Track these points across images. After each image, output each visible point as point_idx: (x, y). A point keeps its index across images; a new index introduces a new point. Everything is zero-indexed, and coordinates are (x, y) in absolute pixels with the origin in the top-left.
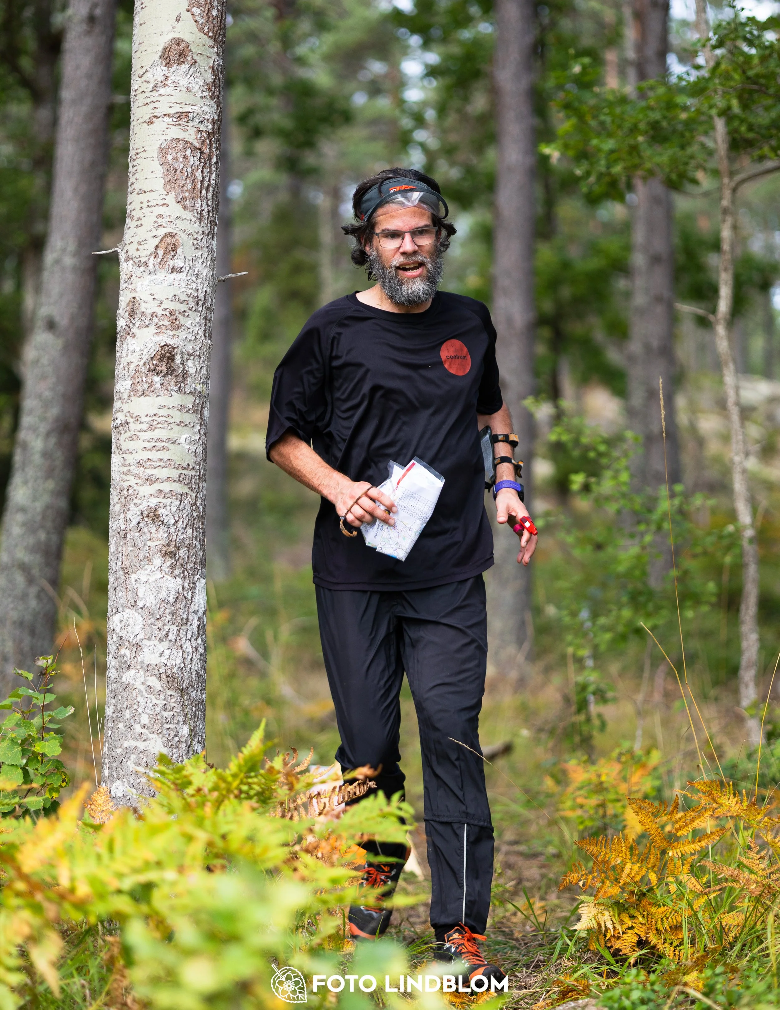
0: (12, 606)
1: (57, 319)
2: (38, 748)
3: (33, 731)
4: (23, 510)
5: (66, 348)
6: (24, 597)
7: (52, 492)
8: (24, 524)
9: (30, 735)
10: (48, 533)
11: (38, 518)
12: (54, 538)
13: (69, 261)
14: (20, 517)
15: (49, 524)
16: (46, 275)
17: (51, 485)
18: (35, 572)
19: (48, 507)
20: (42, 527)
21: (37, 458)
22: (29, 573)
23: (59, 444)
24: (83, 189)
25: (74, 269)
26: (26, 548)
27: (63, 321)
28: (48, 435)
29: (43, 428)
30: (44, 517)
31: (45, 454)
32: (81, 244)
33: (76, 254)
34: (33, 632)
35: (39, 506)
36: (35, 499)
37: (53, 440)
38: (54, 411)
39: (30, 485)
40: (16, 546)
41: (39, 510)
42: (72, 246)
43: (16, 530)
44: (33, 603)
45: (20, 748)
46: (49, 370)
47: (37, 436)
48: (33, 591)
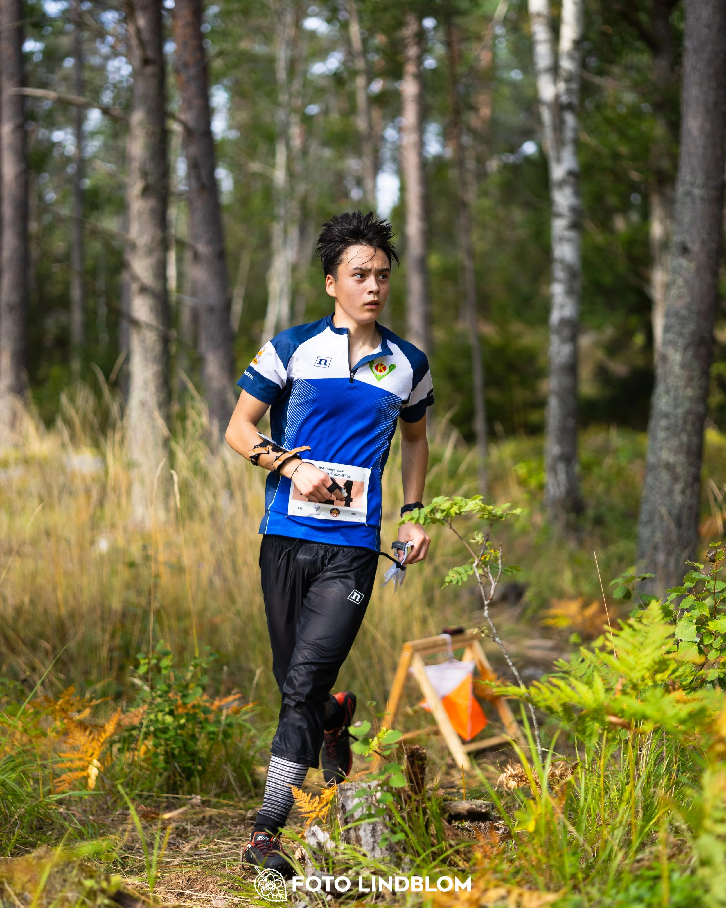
0: (659, 501)
1: (689, 245)
2: (712, 626)
3: (706, 611)
4: (667, 416)
5: (698, 270)
6: (670, 492)
7: (691, 399)
8: (667, 429)
9: (703, 615)
10: (689, 436)
11: (681, 422)
12: (695, 440)
13: (697, 192)
14: (663, 423)
15: (689, 428)
16: (678, 206)
17: (689, 392)
18: (679, 470)
19: (689, 412)
20: (684, 430)
21: (677, 369)
22: (674, 473)
23: (696, 356)
24: (708, 126)
25: (702, 199)
26: (670, 450)
27: (695, 247)
28: (685, 349)
29: (681, 342)
30: (685, 422)
31: (683, 366)
32: (708, 176)
33: (704, 186)
34: (679, 523)
35: (680, 411)
36: (676, 407)
37: (690, 353)
38: (691, 327)
39: (672, 394)
40: (661, 448)
41: (680, 415)
42: (700, 179)
43: (661, 435)
44: (679, 498)
45: (695, 627)
46: (685, 291)
47: (676, 350)
48: (678, 487)
